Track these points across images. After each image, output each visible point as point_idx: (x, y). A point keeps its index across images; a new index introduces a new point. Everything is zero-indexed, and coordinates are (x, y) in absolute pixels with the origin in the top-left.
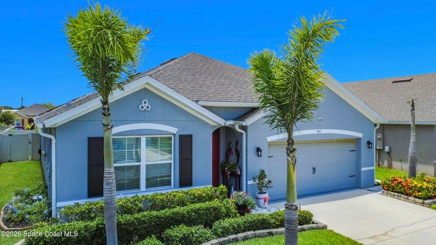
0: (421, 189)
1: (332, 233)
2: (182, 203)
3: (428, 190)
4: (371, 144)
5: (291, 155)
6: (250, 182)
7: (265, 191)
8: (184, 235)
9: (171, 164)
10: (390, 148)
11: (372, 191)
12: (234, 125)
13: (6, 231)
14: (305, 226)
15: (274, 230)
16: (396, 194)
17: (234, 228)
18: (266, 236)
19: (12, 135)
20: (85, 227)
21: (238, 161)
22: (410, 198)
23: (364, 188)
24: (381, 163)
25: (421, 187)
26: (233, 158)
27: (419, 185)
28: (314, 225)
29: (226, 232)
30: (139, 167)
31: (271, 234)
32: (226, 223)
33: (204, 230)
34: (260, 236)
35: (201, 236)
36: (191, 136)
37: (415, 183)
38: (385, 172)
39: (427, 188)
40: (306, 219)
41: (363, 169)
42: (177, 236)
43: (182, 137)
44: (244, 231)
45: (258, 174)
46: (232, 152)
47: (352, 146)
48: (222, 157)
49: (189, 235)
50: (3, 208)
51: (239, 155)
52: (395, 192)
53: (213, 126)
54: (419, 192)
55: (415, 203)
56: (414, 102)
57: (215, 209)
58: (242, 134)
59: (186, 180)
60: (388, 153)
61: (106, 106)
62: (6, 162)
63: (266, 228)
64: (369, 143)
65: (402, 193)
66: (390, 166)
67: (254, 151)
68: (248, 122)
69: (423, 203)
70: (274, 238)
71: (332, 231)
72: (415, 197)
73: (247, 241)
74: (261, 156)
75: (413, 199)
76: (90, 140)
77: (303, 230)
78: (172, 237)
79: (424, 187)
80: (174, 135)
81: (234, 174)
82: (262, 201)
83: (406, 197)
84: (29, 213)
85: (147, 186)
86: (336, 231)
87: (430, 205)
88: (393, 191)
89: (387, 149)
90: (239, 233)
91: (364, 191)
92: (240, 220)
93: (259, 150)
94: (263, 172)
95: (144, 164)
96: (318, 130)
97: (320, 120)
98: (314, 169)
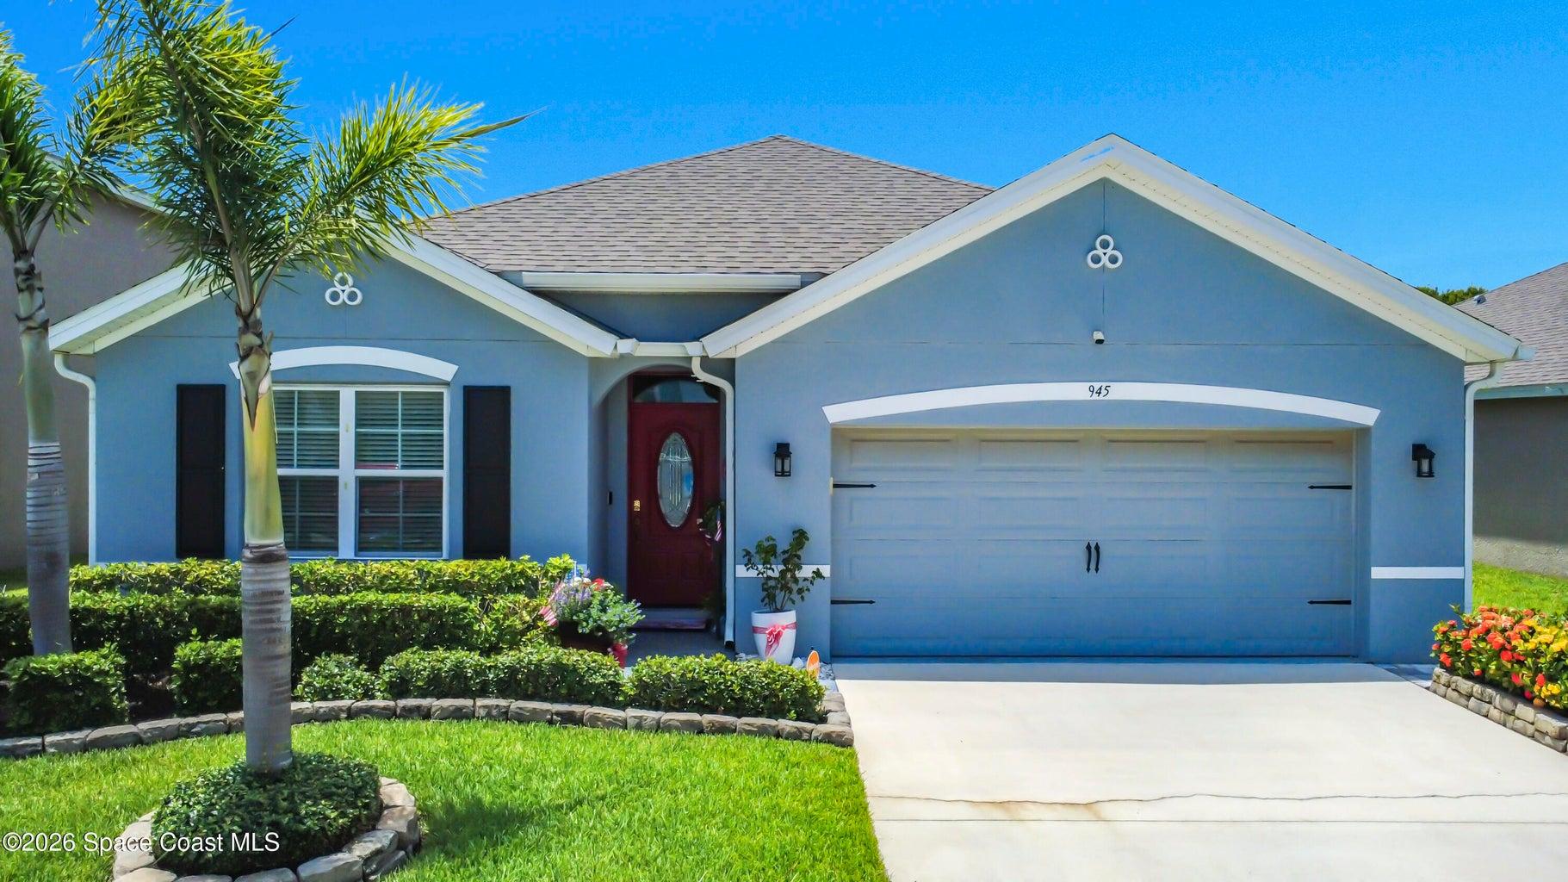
9: (440, 479)
30: (335, 480)
36: (504, 392)
43: (472, 395)
52: (1474, 678)
55: (1536, 733)
64: (1419, 452)
67: (766, 456)
72: (1537, 703)
75: (1532, 715)
80: (449, 385)
85: (365, 547)
88: (1465, 675)
93: (782, 451)
94: (800, 537)
95: (347, 473)
96: (1097, 386)
97: (1100, 342)
98: (1093, 553)
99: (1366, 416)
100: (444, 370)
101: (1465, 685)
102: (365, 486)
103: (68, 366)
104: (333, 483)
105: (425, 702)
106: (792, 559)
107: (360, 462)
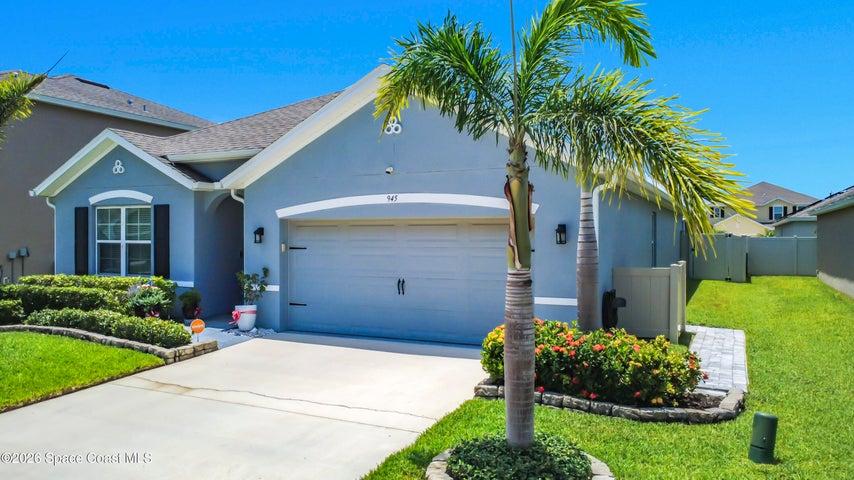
36: (168, 206)
43: (157, 208)
76: (77, 210)
80: (149, 205)
93: (260, 232)
95: (123, 242)
96: (391, 196)
97: (388, 173)
98: (401, 284)
100: (148, 198)
102: (130, 247)
103: (51, 202)
104: (119, 245)
105: (51, 328)
107: (127, 238)
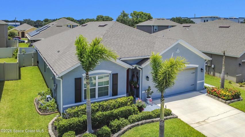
0: (225, 96)
1: (180, 120)
2: (114, 107)
3: (229, 96)
4: (203, 70)
5: (162, 102)
6: (143, 92)
7: (150, 96)
8: (118, 125)
9: (108, 86)
10: (214, 66)
11: (202, 93)
12: (136, 66)
13: (41, 115)
14: (168, 117)
15: (154, 119)
16: (213, 96)
17: (137, 119)
18: (151, 122)
19: (24, 54)
20: (79, 121)
21: (138, 81)
22: (220, 99)
23: (198, 91)
24: (209, 73)
25: (225, 95)
26: (135, 79)
27: (225, 94)
28: (172, 116)
29: (134, 121)
30: (95, 88)
31: (153, 121)
32: (134, 117)
33: (125, 120)
34: (148, 123)
35: (124, 123)
36: (117, 74)
37: (223, 92)
38: (211, 78)
39: (228, 96)
40: (168, 113)
41: (198, 82)
42: (115, 125)
43: (113, 75)
44: (142, 120)
45: (147, 88)
46: (135, 77)
47: (193, 71)
48: (130, 78)
49: (119, 124)
50: (34, 101)
51: (138, 78)
52: (213, 95)
53: (127, 68)
54: (224, 97)
55: (222, 102)
56: (225, 52)
57: (129, 110)
58: (140, 70)
59: (115, 93)
60: (214, 68)
61: (88, 76)
62: (22, 67)
63: (151, 119)
64: (202, 69)
65: (216, 96)
66: (214, 75)
67: (146, 78)
68: (143, 66)
69: (226, 102)
70: (154, 123)
71: (180, 119)
72: (222, 99)
73: (143, 125)
74: (149, 80)
75: (221, 100)
76: (76, 79)
77: (167, 119)
78: (113, 125)
79: (227, 95)
80: (110, 74)
81: (135, 87)
82: (149, 102)
83: (218, 98)
84: (48, 106)
85: (99, 96)
86: (182, 120)
87: (229, 104)
88: (212, 95)
89: (213, 66)
90: (139, 121)
91: (198, 93)
92: (140, 115)
93: (147, 77)
94: (149, 87)
95: (97, 87)
99: (197, 66)
100: (110, 72)
101: (212, 96)
103: (58, 77)
106: (148, 90)
